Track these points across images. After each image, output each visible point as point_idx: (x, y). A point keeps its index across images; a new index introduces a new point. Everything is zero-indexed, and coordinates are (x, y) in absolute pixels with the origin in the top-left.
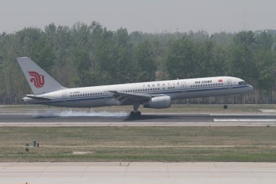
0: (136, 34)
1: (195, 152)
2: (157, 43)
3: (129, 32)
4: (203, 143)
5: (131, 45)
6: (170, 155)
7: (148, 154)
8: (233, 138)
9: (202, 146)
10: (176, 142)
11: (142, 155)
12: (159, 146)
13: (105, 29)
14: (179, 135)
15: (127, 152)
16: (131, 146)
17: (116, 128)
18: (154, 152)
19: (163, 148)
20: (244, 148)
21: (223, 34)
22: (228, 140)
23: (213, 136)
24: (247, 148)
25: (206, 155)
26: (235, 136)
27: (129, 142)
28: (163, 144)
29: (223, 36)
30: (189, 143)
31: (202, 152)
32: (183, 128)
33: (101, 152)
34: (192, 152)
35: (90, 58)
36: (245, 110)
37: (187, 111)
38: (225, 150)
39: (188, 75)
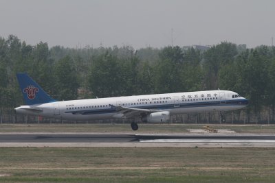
0: (57, 49)
1: (119, 175)
2: (79, 59)
3: (50, 47)
4: (128, 164)
5: (52, 61)
6: (93, 177)
7: (70, 176)
8: (160, 160)
9: (127, 168)
10: (99, 164)
11: (63, 177)
12: (81, 168)
13: (24, 43)
14: (102, 156)
15: (47, 174)
16: (51, 168)
17: (36, 149)
18: (77, 174)
19: (86, 170)
20: (171, 170)
21: (150, 49)
22: (154, 161)
23: (138, 157)
24: (174, 170)
25: (132, 177)
26: (161, 157)
27: (49, 164)
28: (86, 166)
29: (149, 51)
30: (113, 165)
31: (127, 174)
32: (108, 149)
33: (19, 175)
34: (116, 175)
35: (8, 74)
36: (172, 130)
37: (111, 131)
38: (151, 172)
39: (113, 93)
